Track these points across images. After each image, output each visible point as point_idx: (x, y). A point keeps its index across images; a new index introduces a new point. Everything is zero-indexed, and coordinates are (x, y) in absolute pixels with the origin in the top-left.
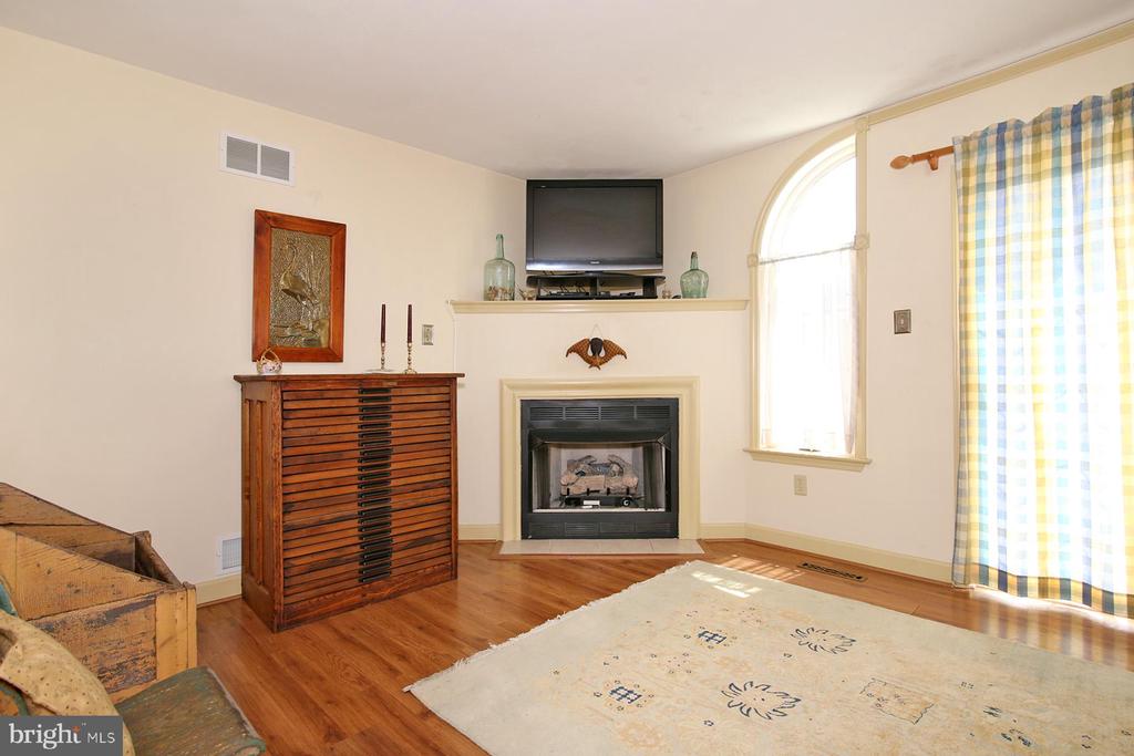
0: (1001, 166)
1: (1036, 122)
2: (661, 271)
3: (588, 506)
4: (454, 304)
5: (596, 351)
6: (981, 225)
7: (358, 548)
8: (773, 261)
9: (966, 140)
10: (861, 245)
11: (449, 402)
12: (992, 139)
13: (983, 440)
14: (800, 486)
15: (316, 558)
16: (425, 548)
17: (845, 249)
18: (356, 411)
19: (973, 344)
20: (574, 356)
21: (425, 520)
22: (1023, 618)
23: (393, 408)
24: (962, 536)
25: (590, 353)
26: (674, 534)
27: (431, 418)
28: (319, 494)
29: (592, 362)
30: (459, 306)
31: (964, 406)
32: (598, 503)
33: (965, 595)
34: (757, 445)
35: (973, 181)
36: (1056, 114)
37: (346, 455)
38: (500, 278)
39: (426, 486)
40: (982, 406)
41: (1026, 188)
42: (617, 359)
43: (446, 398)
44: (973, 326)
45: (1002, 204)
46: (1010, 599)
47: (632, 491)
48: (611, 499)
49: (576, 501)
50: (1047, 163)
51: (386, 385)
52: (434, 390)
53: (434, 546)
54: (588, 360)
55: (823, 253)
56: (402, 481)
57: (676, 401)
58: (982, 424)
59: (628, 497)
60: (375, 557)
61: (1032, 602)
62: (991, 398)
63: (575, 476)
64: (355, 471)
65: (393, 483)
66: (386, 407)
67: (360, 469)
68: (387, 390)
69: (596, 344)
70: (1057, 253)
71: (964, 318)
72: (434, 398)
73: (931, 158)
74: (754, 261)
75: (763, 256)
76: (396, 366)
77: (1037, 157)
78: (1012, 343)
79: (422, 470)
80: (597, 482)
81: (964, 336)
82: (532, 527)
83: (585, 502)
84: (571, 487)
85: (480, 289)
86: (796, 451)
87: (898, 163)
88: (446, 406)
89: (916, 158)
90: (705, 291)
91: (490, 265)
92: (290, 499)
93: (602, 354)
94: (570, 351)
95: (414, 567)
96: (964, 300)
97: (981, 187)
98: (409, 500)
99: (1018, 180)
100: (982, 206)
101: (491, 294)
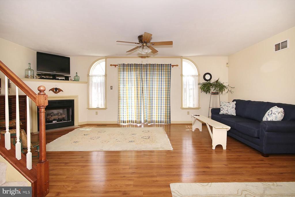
0: (123, 69)
1: (127, 65)
2: (70, 75)
5: (56, 90)
6: (121, 76)
9: (119, 64)
10: (106, 76)
11: (25, 101)
12: (122, 65)
13: (121, 104)
14: (97, 113)
17: (103, 76)
19: (120, 91)
22: (125, 126)
24: (119, 117)
25: (55, 91)
26: (73, 125)
31: (119, 99)
32: (56, 121)
33: (119, 125)
34: (89, 107)
35: (120, 70)
36: (129, 64)
40: (121, 99)
41: (126, 72)
44: (120, 89)
45: (123, 74)
46: (124, 124)
47: (64, 118)
48: (59, 120)
49: (51, 121)
50: (128, 70)
54: (54, 92)
57: (74, 100)
58: (121, 102)
59: (63, 119)
61: (126, 124)
62: (122, 98)
63: (50, 116)
69: (56, 89)
70: (129, 81)
71: (119, 88)
73: (115, 66)
74: (88, 76)
75: (90, 75)
77: (127, 69)
78: (124, 91)
80: (56, 117)
81: (119, 90)
83: (53, 122)
84: (50, 119)
86: (96, 108)
87: (111, 65)
89: (113, 65)
90: (79, 80)
91: (27, 70)
93: (58, 91)
94: (50, 90)
96: (119, 85)
97: (121, 71)
99: (125, 71)
100: (121, 74)
101: (27, 76)
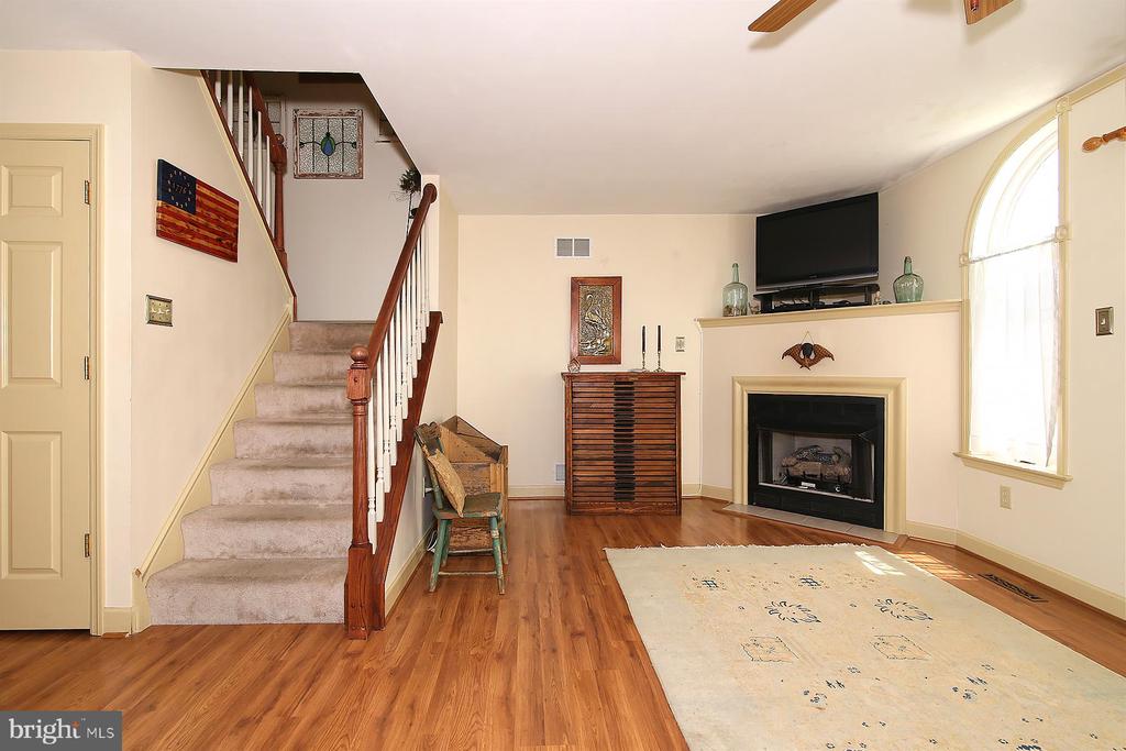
2: (876, 278)
3: (805, 486)
4: (700, 320)
7: (613, 479)
8: (981, 260)
10: (1061, 236)
11: (675, 392)
15: (588, 479)
16: (657, 489)
17: (1046, 242)
18: (612, 395)
20: (789, 358)
21: (657, 471)
23: (636, 395)
25: (802, 356)
26: (879, 526)
27: (662, 403)
28: (591, 442)
29: (802, 363)
30: (704, 322)
32: (814, 485)
34: (968, 449)
37: (607, 421)
38: (735, 299)
39: (659, 447)
42: (826, 360)
43: (673, 389)
47: (843, 480)
48: (825, 484)
49: (796, 481)
51: (631, 379)
52: (664, 384)
53: (664, 489)
54: (799, 362)
55: (1026, 248)
56: (641, 442)
57: (881, 401)
59: (839, 484)
60: (624, 487)
64: (612, 432)
65: (635, 442)
66: (631, 394)
67: (615, 430)
68: (632, 383)
69: (808, 348)
72: (664, 389)
74: (965, 261)
75: (973, 255)
76: (652, 368)
79: (655, 437)
80: (815, 467)
82: (757, 495)
83: (802, 483)
84: (791, 469)
85: (721, 307)
87: (1090, 146)
88: (673, 395)
89: (1106, 138)
90: (918, 295)
91: (729, 288)
92: (576, 442)
93: (812, 357)
94: (785, 354)
95: (650, 500)
98: (647, 454)
101: (728, 310)
